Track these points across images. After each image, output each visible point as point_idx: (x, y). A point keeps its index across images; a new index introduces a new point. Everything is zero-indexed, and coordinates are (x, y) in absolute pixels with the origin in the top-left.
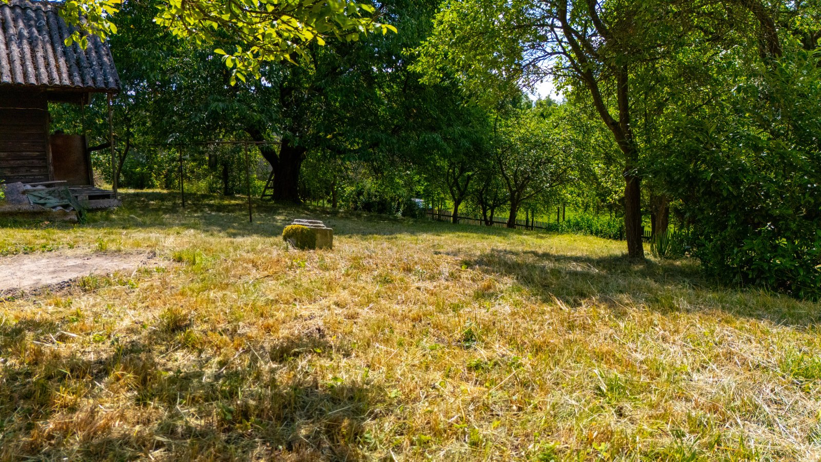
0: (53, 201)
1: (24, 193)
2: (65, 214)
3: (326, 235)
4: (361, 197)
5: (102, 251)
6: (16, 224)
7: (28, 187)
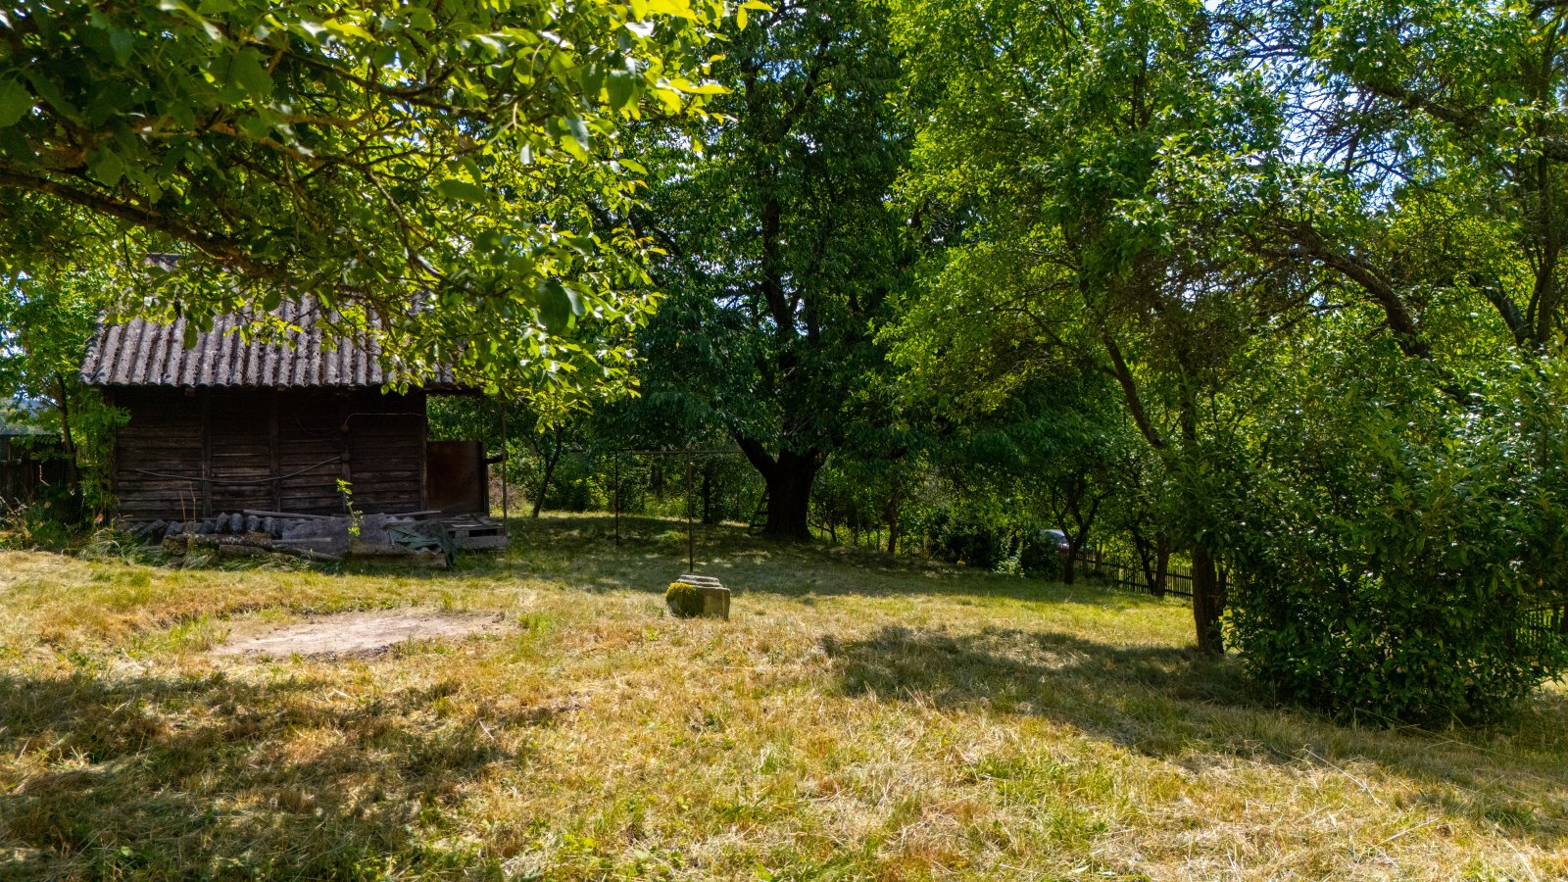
0: (419, 540)
1: (386, 528)
2: (432, 558)
3: (720, 598)
4: (945, 527)
5: (446, 612)
6: (371, 571)
7: (393, 519)
